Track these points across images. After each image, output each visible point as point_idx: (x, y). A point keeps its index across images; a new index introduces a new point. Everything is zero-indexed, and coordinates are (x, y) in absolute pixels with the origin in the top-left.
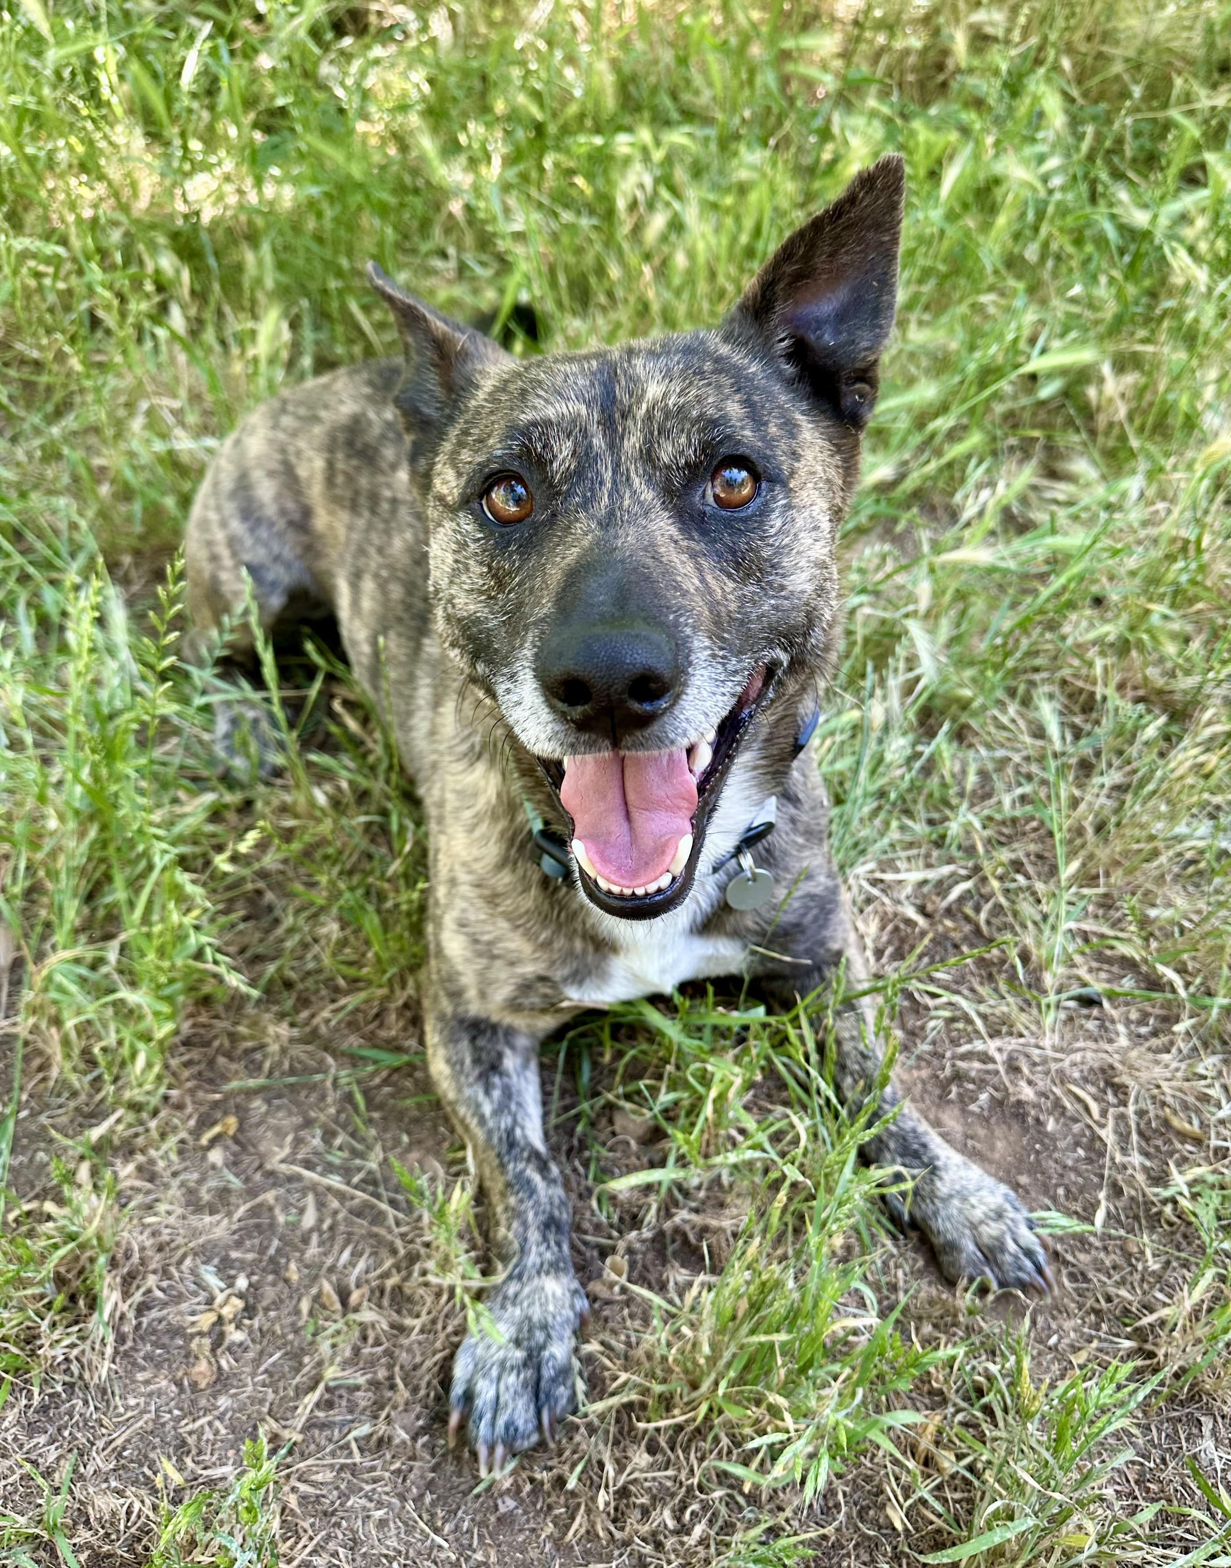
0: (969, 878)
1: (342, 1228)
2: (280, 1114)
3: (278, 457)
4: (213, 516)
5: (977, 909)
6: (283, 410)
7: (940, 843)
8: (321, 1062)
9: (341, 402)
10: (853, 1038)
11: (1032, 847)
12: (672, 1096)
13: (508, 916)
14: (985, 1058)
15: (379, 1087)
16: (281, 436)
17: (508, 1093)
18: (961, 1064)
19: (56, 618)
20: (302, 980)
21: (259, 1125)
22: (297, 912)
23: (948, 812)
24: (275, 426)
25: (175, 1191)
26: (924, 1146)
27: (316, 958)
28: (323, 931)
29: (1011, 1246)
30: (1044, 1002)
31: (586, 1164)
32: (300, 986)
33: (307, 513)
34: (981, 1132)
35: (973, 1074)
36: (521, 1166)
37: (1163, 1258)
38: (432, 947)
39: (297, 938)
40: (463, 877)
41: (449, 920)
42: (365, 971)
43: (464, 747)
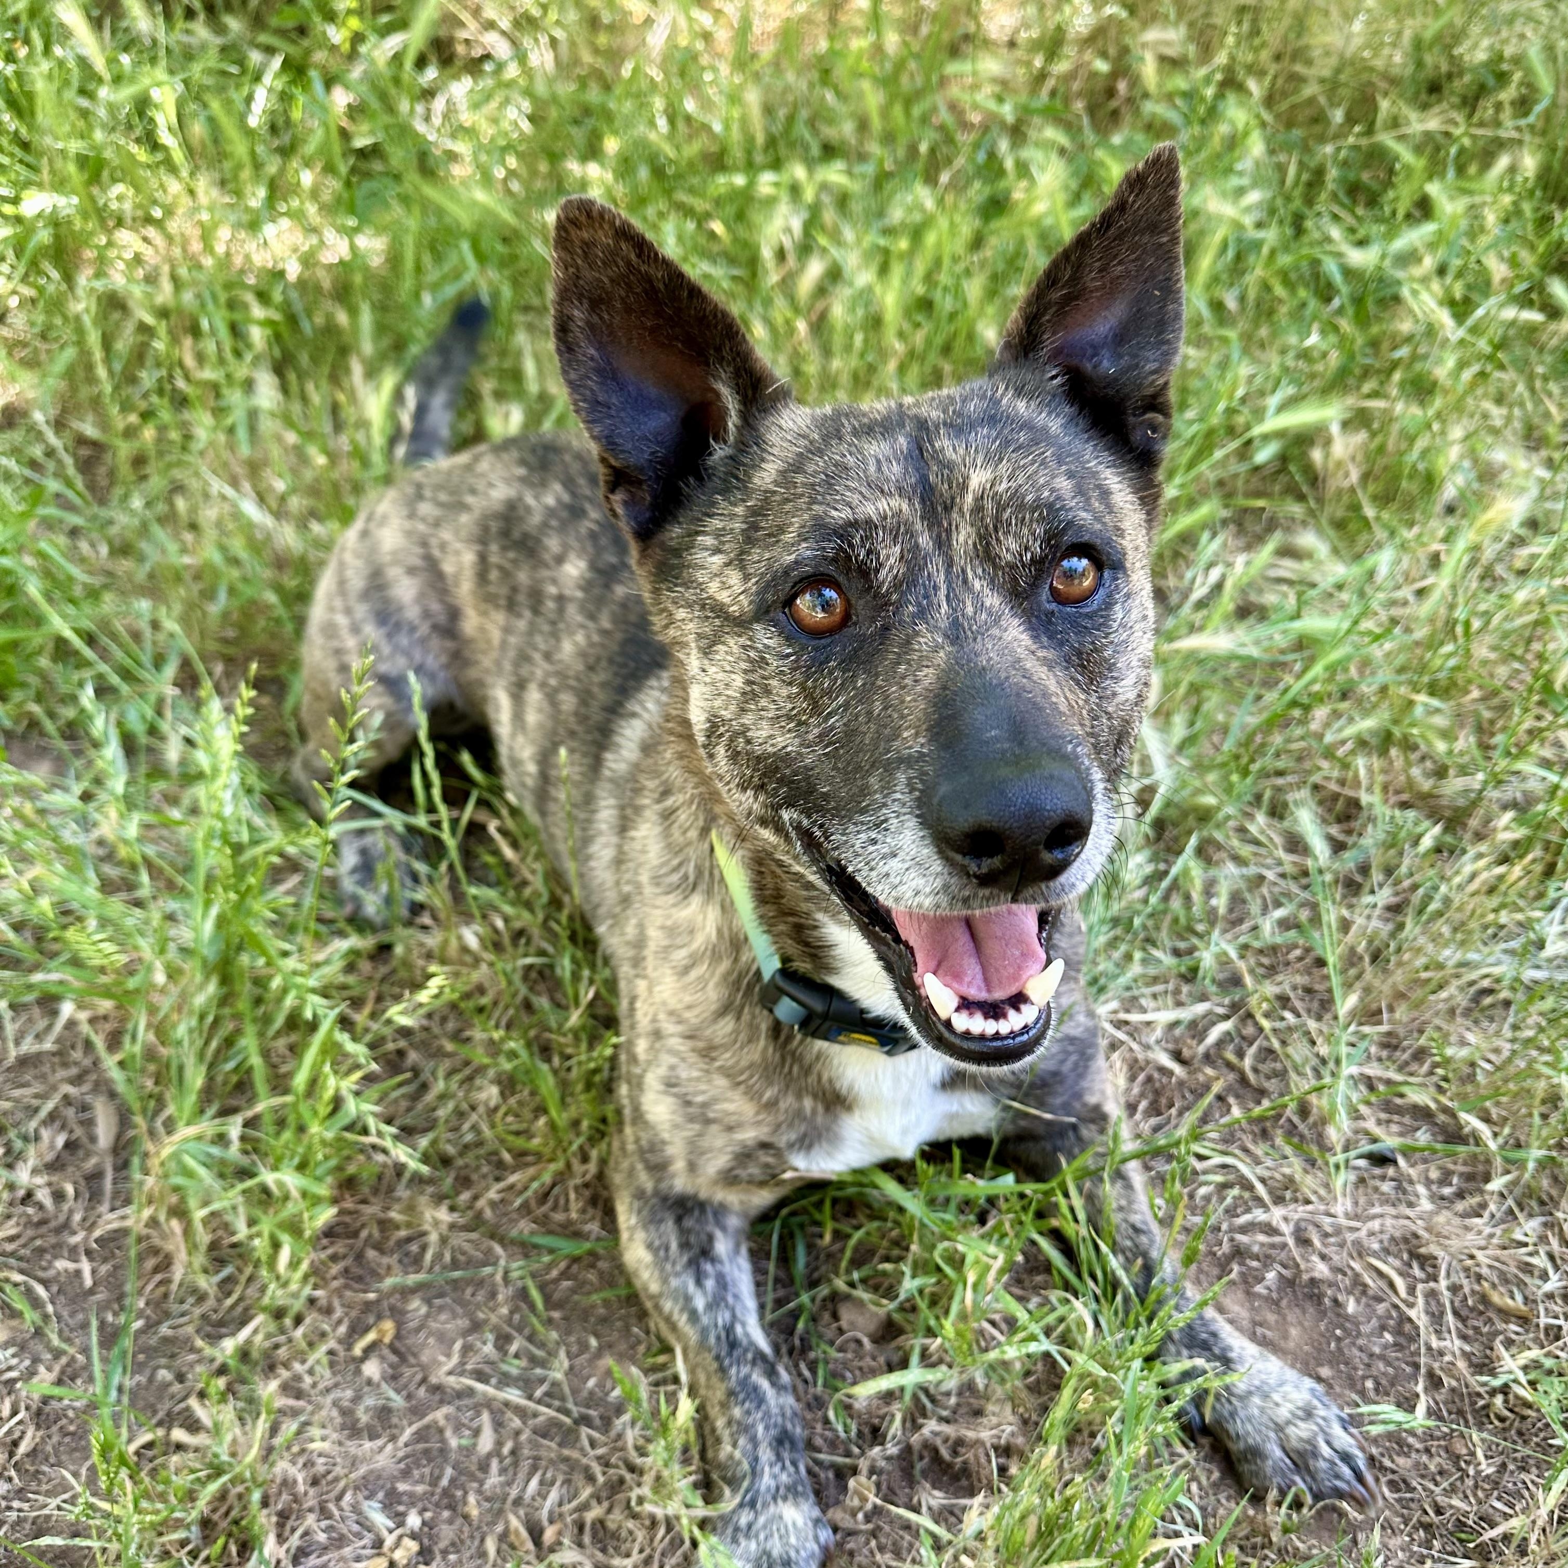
0: (1227, 1017)
1: (526, 1452)
2: (443, 1317)
3: (419, 551)
4: (342, 620)
5: (1241, 1054)
6: (419, 497)
7: (1191, 975)
8: (489, 1251)
9: (491, 485)
10: (1121, 1209)
11: (1299, 979)
12: (918, 1282)
13: (725, 1072)
14: (1270, 1230)
15: (556, 1281)
16: (421, 527)
17: (722, 1283)
18: (1242, 1238)
19: (143, 739)
20: (461, 1154)
21: (418, 1330)
22: (449, 1075)
23: (1195, 941)
24: (412, 515)
25: (328, 1412)
26: (1214, 1335)
27: (474, 1128)
28: (483, 1096)
29: (1326, 1451)
30: (1332, 1160)
31: (813, 1369)
32: (460, 1162)
33: (454, 614)
34: (1271, 1318)
35: (1256, 1249)
36: (745, 1370)
37: (1498, 1460)
38: (627, 1112)
39: (451, 1105)
40: (669, 1027)
41: (653, 1080)
42: (536, 1141)
43: (675, 878)
